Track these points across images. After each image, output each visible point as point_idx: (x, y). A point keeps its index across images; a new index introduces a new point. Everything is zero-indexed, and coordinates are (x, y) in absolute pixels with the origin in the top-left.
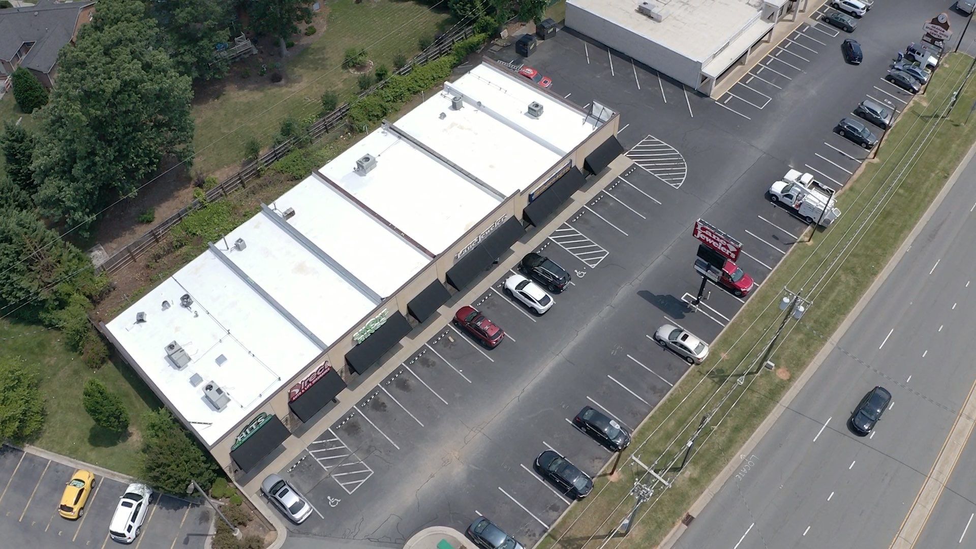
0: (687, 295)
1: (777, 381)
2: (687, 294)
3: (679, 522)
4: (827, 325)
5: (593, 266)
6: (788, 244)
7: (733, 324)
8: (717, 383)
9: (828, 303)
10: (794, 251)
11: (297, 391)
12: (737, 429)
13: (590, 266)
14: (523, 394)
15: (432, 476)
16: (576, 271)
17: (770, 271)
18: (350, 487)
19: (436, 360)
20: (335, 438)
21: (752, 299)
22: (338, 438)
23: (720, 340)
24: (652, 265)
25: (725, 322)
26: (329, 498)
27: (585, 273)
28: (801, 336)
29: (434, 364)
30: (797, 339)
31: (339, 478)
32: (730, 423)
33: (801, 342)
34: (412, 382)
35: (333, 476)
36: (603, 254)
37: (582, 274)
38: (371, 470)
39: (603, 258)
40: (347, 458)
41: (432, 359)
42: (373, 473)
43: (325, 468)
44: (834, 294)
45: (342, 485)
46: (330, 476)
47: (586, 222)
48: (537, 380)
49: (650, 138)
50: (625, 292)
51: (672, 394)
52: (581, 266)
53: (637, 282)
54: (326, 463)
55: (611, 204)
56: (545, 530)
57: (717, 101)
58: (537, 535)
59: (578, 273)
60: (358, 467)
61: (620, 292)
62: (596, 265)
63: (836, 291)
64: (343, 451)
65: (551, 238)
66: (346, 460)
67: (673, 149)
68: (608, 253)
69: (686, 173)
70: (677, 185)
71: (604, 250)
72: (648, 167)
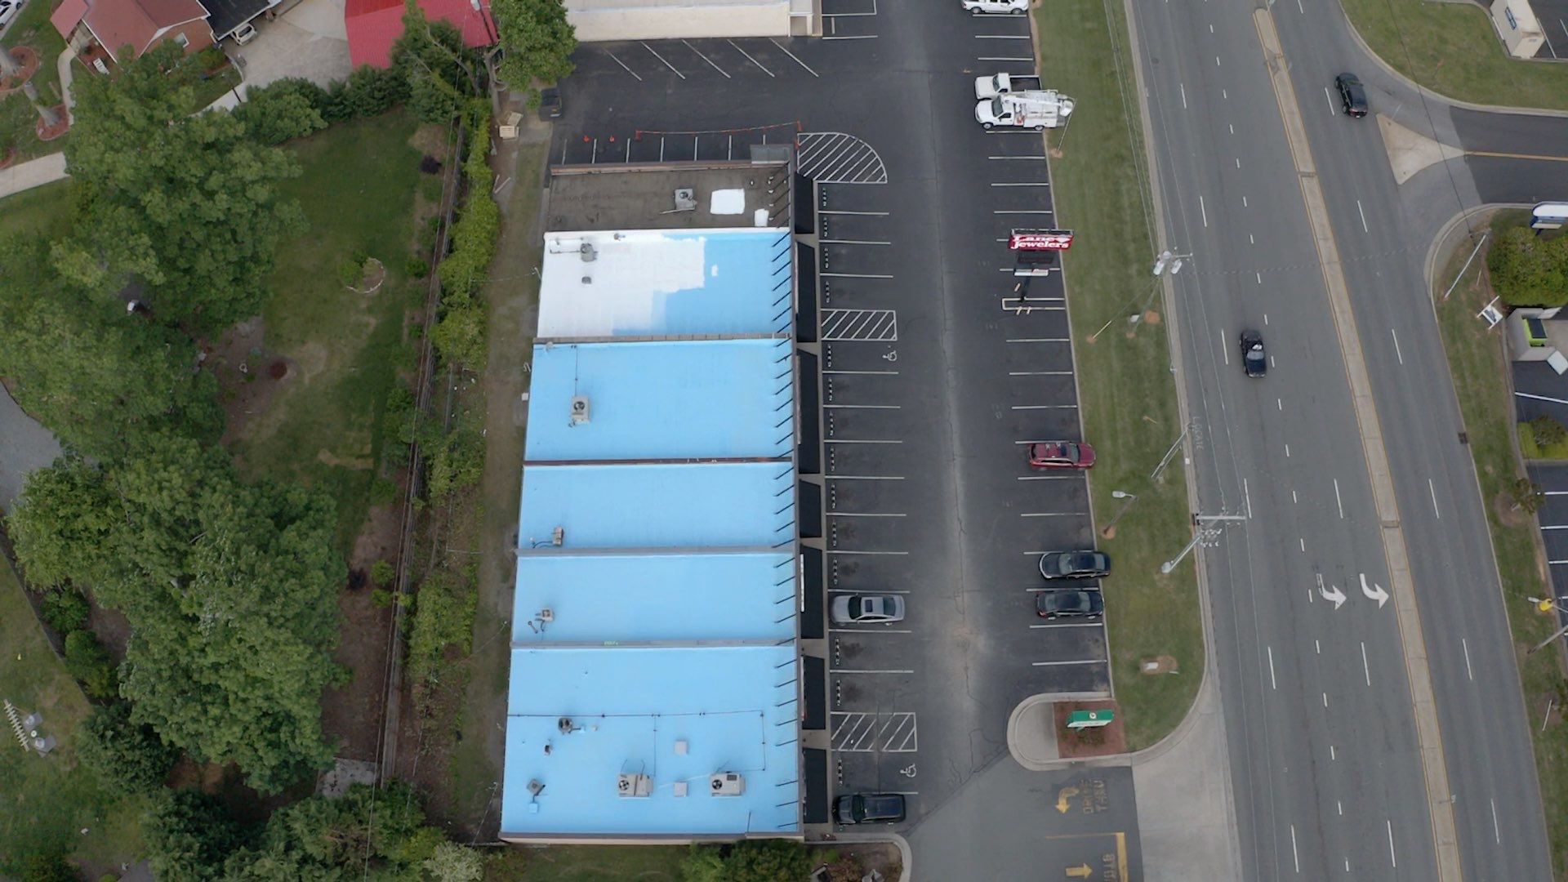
0: (1005, 301)
1: (1153, 329)
3: (1191, 527)
4: (1146, 236)
5: (895, 338)
6: (1041, 171)
7: (1070, 298)
10: (1054, 176)
12: (1162, 404)
13: (892, 339)
14: (963, 524)
15: (966, 669)
16: (885, 357)
17: (1052, 214)
18: (910, 744)
19: (853, 560)
20: (846, 716)
21: (1064, 260)
22: (850, 714)
23: (1074, 327)
24: (946, 293)
25: (1062, 303)
26: (902, 772)
27: (894, 352)
28: (1134, 267)
30: (1134, 272)
31: (892, 745)
32: (1152, 402)
33: (1139, 273)
35: (884, 750)
36: (890, 317)
37: (893, 357)
38: (910, 714)
39: (894, 321)
40: (877, 724)
41: (850, 562)
42: (914, 714)
43: (868, 750)
45: (900, 750)
46: (882, 753)
47: (841, 292)
48: (961, 498)
49: (803, 138)
50: (948, 343)
51: (1083, 416)
52: (884, 347)
54: (864, 745)
55: (844, 251)
57: (824, 36)
58: (1100, 638)
59: (889, 357)
60: (896, 721)
61: (945, 347)
62: (895, 335)
64: (866, 722)
65: (825, 338)
66: (879, 725)
67: (838, 134)
68: (894, 312)
69: (877, 157)
70: (883, 179)
71: (888, 312)
72: (835, 177)
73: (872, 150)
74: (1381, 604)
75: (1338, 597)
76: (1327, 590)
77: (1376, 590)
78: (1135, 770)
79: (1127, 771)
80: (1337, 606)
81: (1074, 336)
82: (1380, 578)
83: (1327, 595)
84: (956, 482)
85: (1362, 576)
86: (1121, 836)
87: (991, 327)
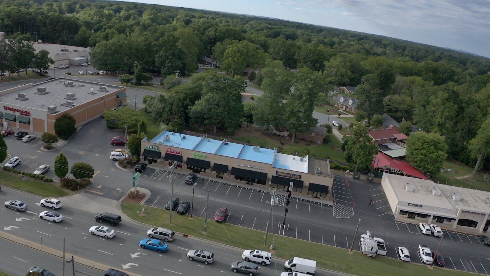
7: (282, 236)
10: (340, 249)
11: (169, 151)
21: (300, 240)
22: (166, 173)
25: (281, 234)
26: (146, 175)
35: (154, 174)
39: (280, 205)
40: (161, 175)
42: (159, 180)
45: (152, 176)
51: (235, 226)
54: (157, 173)
57: (396, 221)
59: (267, 201)
64: (163, 174)
74: (123, 266)
75: (134, 256)
76: (139, 254)
77: (129, 266)
78: (116, 201)
79: (118, 199)
80: (131, 254)
82: (133, 269)
83: (137, 254)
85: (138, 265)
86: (102, 194)
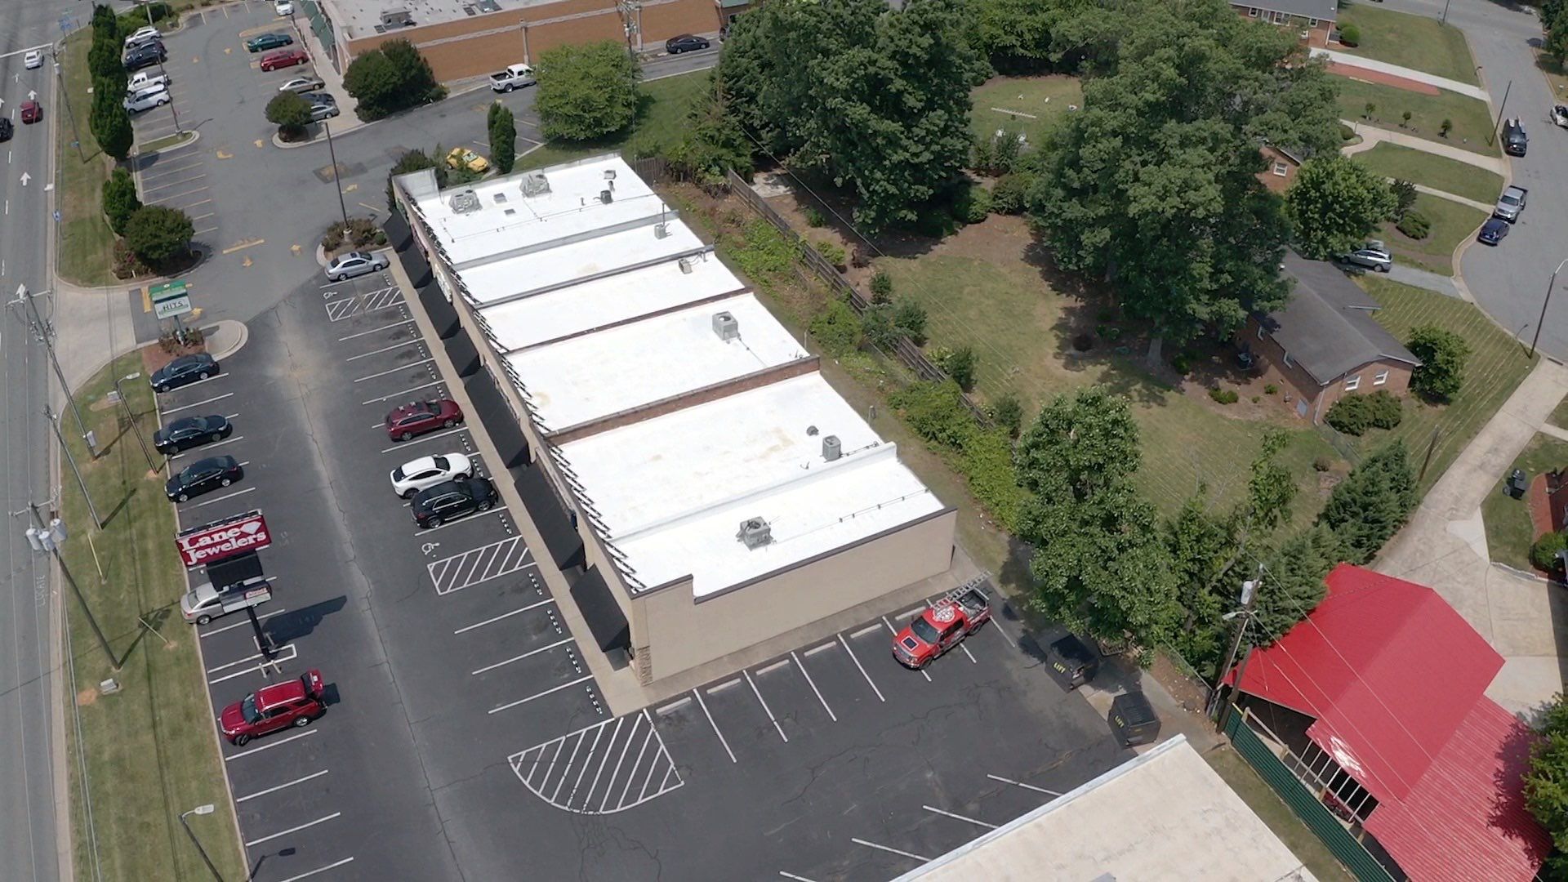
0: (292, 654)
1: (86, 683)
2: (295, 655)
5: (431, 567)
6: (260, 863)
7: (202, 683)
8: (148, 613)
9: (114, 841)
10: (240, 863)
13: (434, 564)
15: (291, 355)
16: (437, 544)
17: (236, 795)
19: (415, 384)
20: (391, 304)
22: (389, 305)
23: (194, 652)
24: (377, 638)
25: (212, 674)
26: (336, 293)
27: (427, 553)
28: (106, 757)
29: (411, 382)
30: (107, 748)
31: (348, 301)
33: (99, 751)
34: (405, 361)
35: (354, 298)
36: (443, 586)
37: (426, 548)
38: (336, 320)
39: (437, 584)
40: (363, 308)
41: (419, 381)
42: (333, 321)
43: (367, 295)
44: (118, 863)
45: (340, 302)
47: (518, 590)
48: (316, 457)
50: (360, 583)
52: (440, 553)
53: (365, 606)
55: (534, 638)
56: (162, 410)
60: (347, 313)
61: (364, 579)
62: (431, 571)
63: (119, 873)
65: (518, 538)
66: (362, 308)
67: (618, 810)
68: (440, 593)
69: (539, 794)
70: (516, 760)
71: (449, 591)
72: (591, 734)
73: (552, 802)
79: (138, 342)
81: (194, 643)
84: (324, 468)
87: (307, 619)
